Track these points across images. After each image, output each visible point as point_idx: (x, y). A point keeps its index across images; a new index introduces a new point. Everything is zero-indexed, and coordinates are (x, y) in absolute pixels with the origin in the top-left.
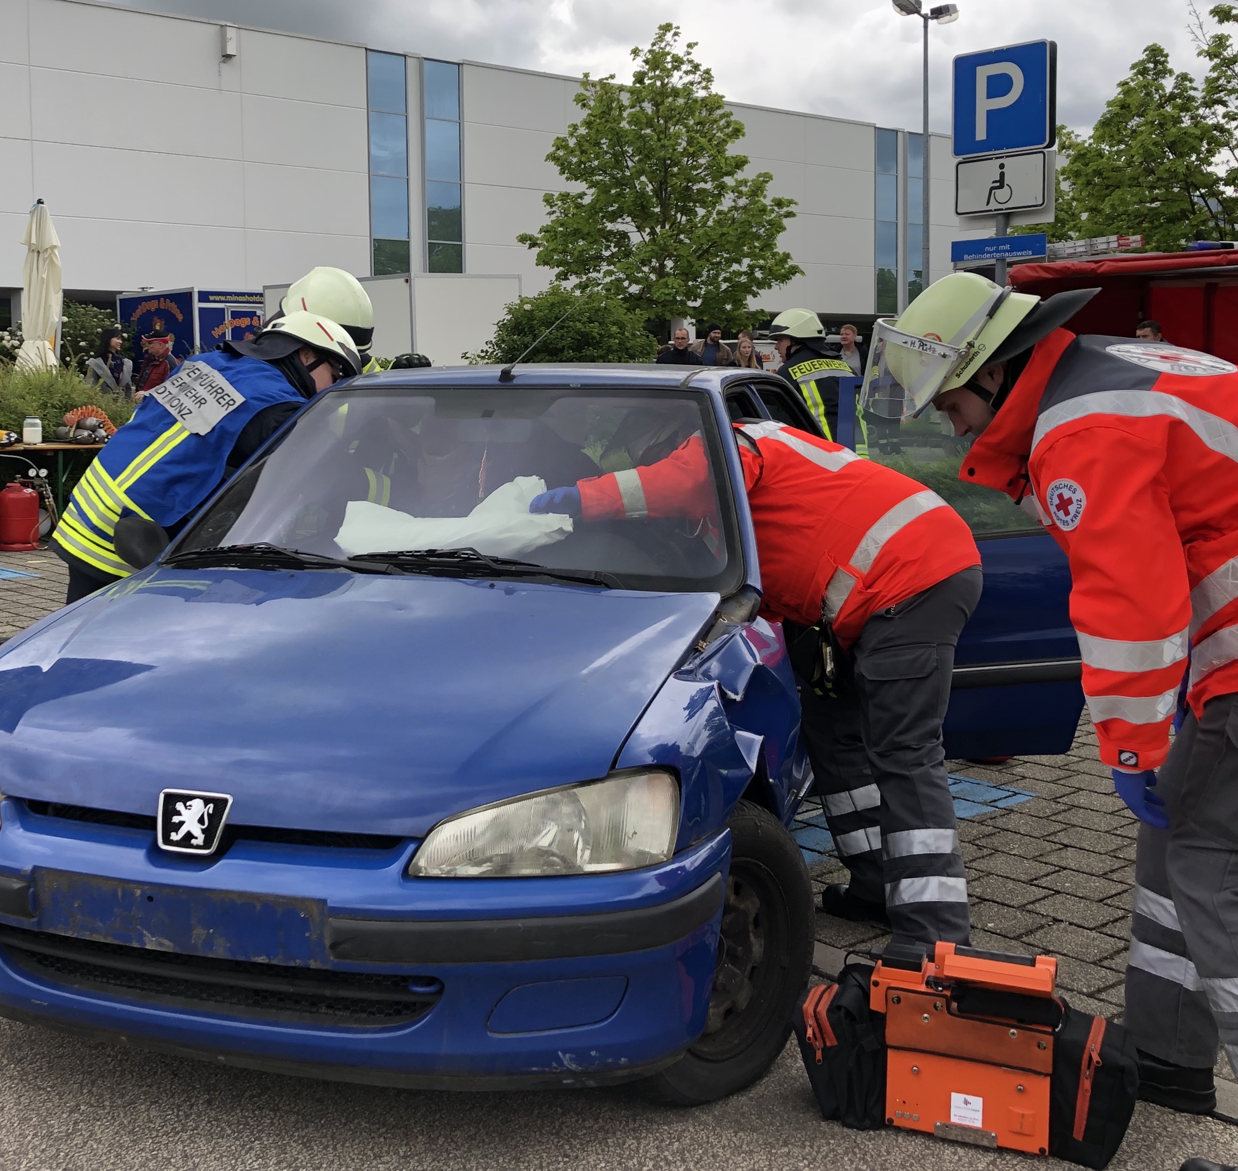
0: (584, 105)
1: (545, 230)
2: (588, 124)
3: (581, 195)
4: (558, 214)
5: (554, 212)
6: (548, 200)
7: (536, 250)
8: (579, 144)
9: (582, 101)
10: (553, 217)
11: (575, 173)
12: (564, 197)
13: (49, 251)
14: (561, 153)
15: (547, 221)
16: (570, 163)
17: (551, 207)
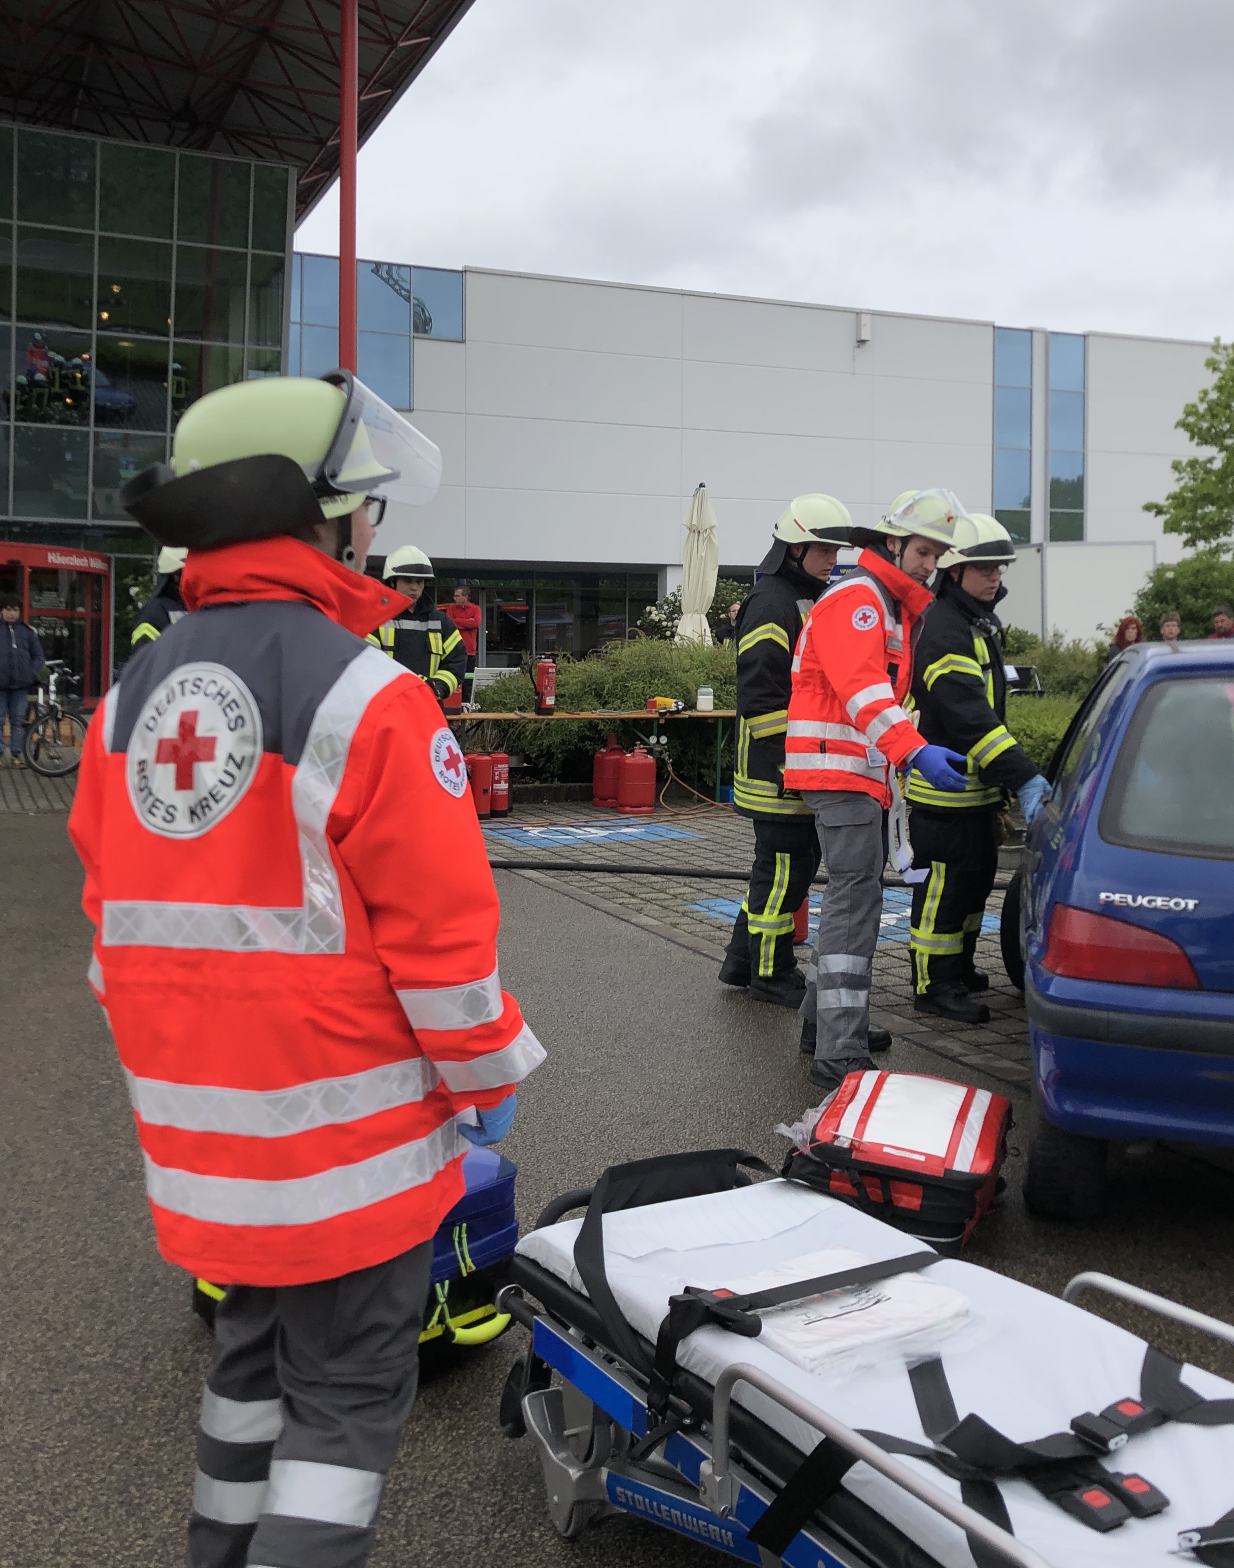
0: (1215, 369)
1: (1173, 497)
2: (1220, 388)
3: (1211, 460)
4: (1186, 479)
5: (1182, 479)
6: (1176, 466)
7: (1162, 519)
8: (1210, 409)
9: (1212, 365)
10: (1182, 483)
11: (1205, 438)
12: (1193, 464)
13: (708, 531)
14: (1191, 420)
15: (1176, 488)
16: (1200, 429)
17: (1180, 472)
